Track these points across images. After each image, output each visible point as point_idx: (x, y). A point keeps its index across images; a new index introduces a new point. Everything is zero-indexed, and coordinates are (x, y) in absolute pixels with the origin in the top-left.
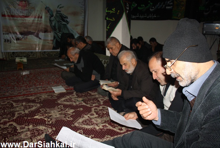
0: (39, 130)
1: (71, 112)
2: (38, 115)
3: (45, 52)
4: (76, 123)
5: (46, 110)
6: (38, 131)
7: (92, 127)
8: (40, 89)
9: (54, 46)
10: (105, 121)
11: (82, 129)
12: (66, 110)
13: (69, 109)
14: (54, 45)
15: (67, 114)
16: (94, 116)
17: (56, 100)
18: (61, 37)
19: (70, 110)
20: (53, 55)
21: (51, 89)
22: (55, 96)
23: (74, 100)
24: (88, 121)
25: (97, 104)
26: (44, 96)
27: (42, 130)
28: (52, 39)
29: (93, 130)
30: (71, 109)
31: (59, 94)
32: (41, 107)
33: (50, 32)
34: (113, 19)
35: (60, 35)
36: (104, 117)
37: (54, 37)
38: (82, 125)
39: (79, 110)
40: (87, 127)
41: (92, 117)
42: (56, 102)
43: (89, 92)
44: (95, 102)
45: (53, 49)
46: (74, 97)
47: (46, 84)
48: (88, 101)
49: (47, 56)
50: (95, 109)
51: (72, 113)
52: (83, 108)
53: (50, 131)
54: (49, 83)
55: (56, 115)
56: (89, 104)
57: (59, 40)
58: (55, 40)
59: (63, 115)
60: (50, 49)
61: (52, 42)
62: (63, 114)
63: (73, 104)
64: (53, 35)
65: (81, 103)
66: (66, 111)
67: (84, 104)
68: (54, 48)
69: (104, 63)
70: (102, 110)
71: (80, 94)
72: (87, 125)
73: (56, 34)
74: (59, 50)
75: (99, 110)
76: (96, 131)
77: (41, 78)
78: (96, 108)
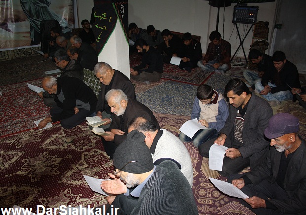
0: (24, 191)
1: (58, 161)
2: (21, 169)
3: (20, 50)
4: (64, 179)
5: (30, 161)
6: (23, 193)
7: (81, 183)
8: (19, 124)
9: (32, 40)
10: (96, 173)
11: (70, 187)
12: (53, 159)
13: (56, 157)
14: (32, 38)
15: (54, 166)
16: (84, 166)
17: (40, 144)
18: (41, 26)
19: (56, 159)
20: (33, 53)
21: (33, 125)
22: (39, 135)
23: (61, 142)
24: (77, 175)
25: (87, 147)
26: (25, 138)
27: (27, 192)
28: (29, 30)
29: (82, 187)
30: (58, 157)
31: (43, 133)
32: (24, 157)
33: (24, 21)
34: (104, 28)
35: (40, 23)
36: (94, 167)
37: (31, 28)
38: (70, 181)
39: (67, 158)
40: (75, 184)
41: (81, 167)
42: (40, 147)
43: (80, 126)
44: (87, 142)
45: (31, 45)
46: (62, 136)
47: (26, 115)
48: (78, 142)
49: (23, 55)
50: (85, 155)
51: (59, 163)
52: (72, 155)
53: (36, 193)
54: (29, 114)
55: (41, 168)
56: (79, 147)
57: (39, 31)
58: (32, 32)
59: (49, 168)
60: (27, 45)
61: (28, 35)
62: (49, 166)
63: (60, 149)
64: (29, 25)
65: (70, 146)
66: (53, 161)
67: (73, 147)
68: (32, 43)
69: (96, 91)
70: (93, 155)
71: (69, 131)
72: (75, 180)
73: (33, 22)
74: (40, 46)
75: (89, 157)
76: (85, 188)
77: (19, 103)
78: (87, 153)
